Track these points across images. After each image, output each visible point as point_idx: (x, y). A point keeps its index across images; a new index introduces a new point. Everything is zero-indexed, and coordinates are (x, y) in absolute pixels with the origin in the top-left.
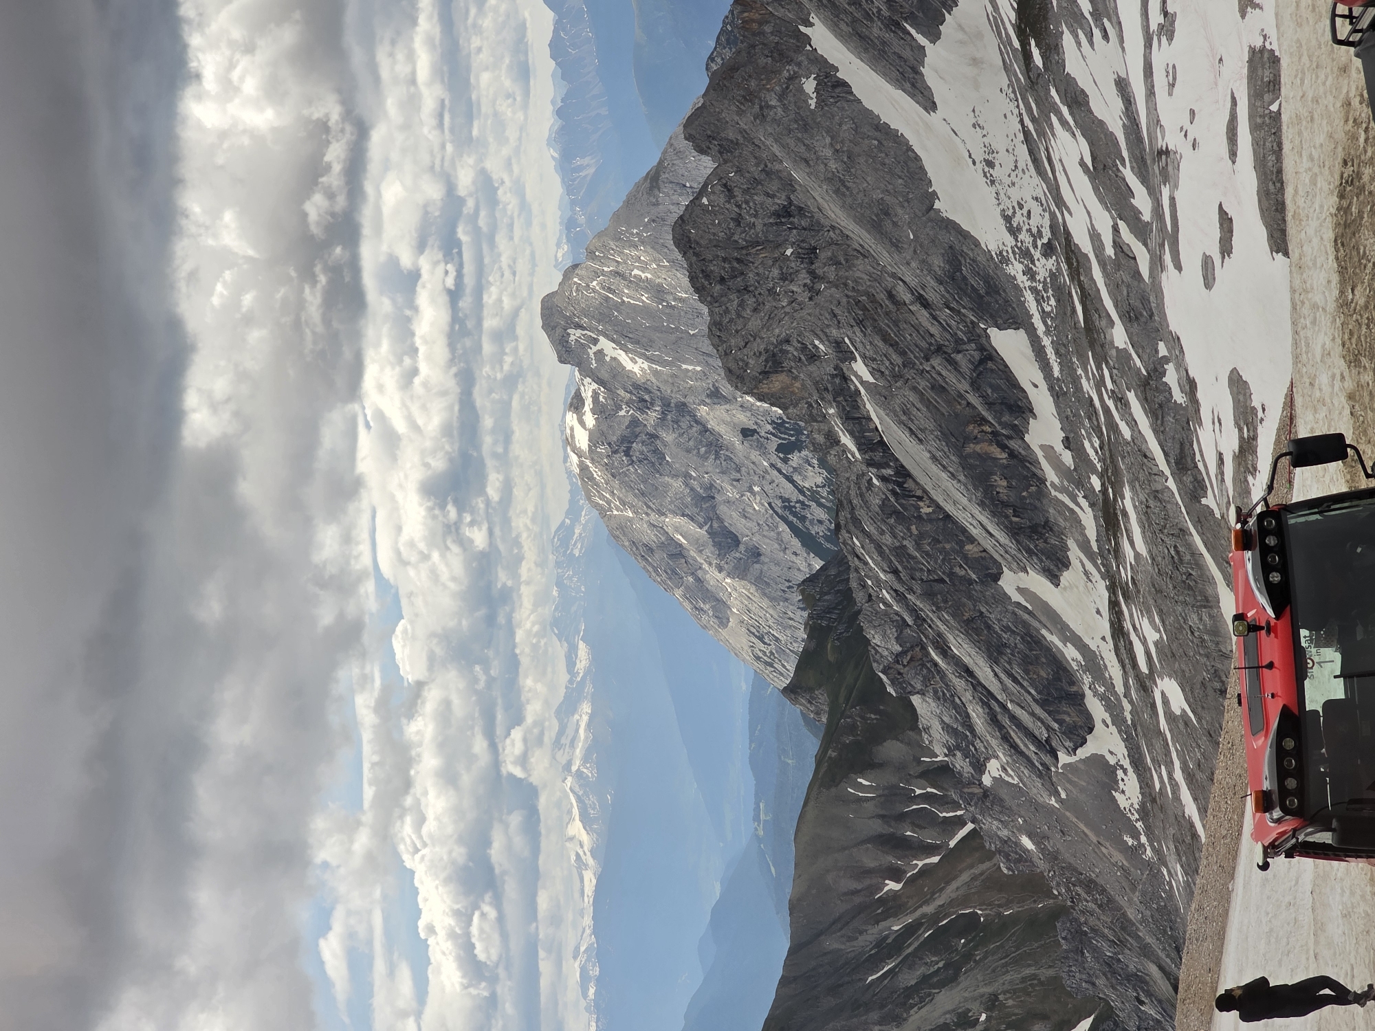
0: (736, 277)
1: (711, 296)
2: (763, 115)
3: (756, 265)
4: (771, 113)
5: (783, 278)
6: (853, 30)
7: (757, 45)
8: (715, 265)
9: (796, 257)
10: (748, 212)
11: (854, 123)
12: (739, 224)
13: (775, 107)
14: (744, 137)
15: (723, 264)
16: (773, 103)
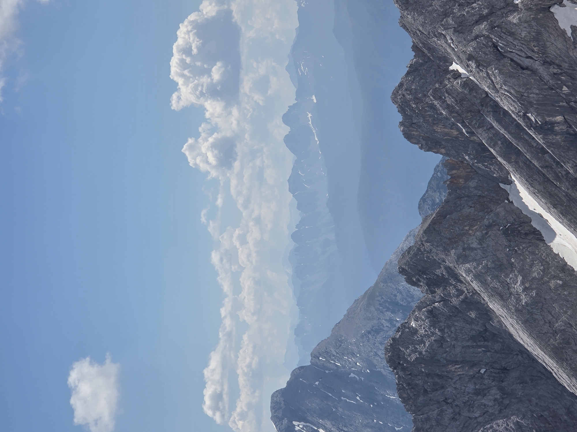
0: (437, 390)
1: (415, 405)
2: (466, 256)
3: (454, 380)
4: (472, 254)
5: (477, 392)
6: (544, 188)
7: (463, 197)
8: (420, 380)
9: (489, 376)
10: (449, 336)
11: (542, 265)
12: (441, 346)
13: (475, 249)
14: (448, 272)
15: (426, 379)
16: (475, 245)
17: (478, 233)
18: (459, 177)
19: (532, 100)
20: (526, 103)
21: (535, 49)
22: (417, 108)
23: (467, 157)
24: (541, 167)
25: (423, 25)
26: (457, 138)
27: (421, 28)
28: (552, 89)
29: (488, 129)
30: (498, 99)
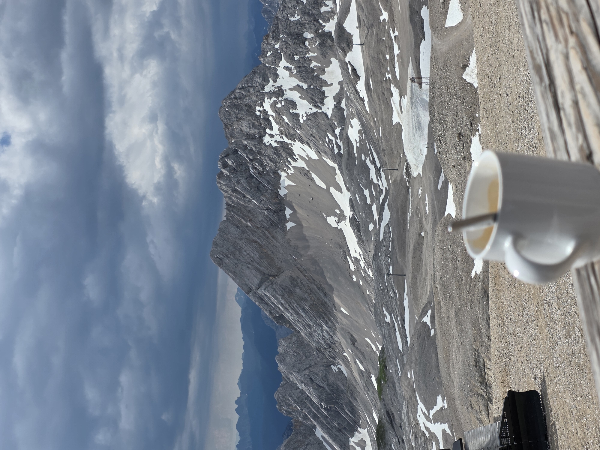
17: (303, 447)
18: (297, 426)
19: (323, 398)
20: (321, 399)
21: (325, 380)
22: (283, 399)
23: (300, 419)
24: (326, 423)
25: (286, 369)
26: (297, 411)
27: (285, 371)
28: (330, 395)
29: (308, 408)
30: (311, 398)
